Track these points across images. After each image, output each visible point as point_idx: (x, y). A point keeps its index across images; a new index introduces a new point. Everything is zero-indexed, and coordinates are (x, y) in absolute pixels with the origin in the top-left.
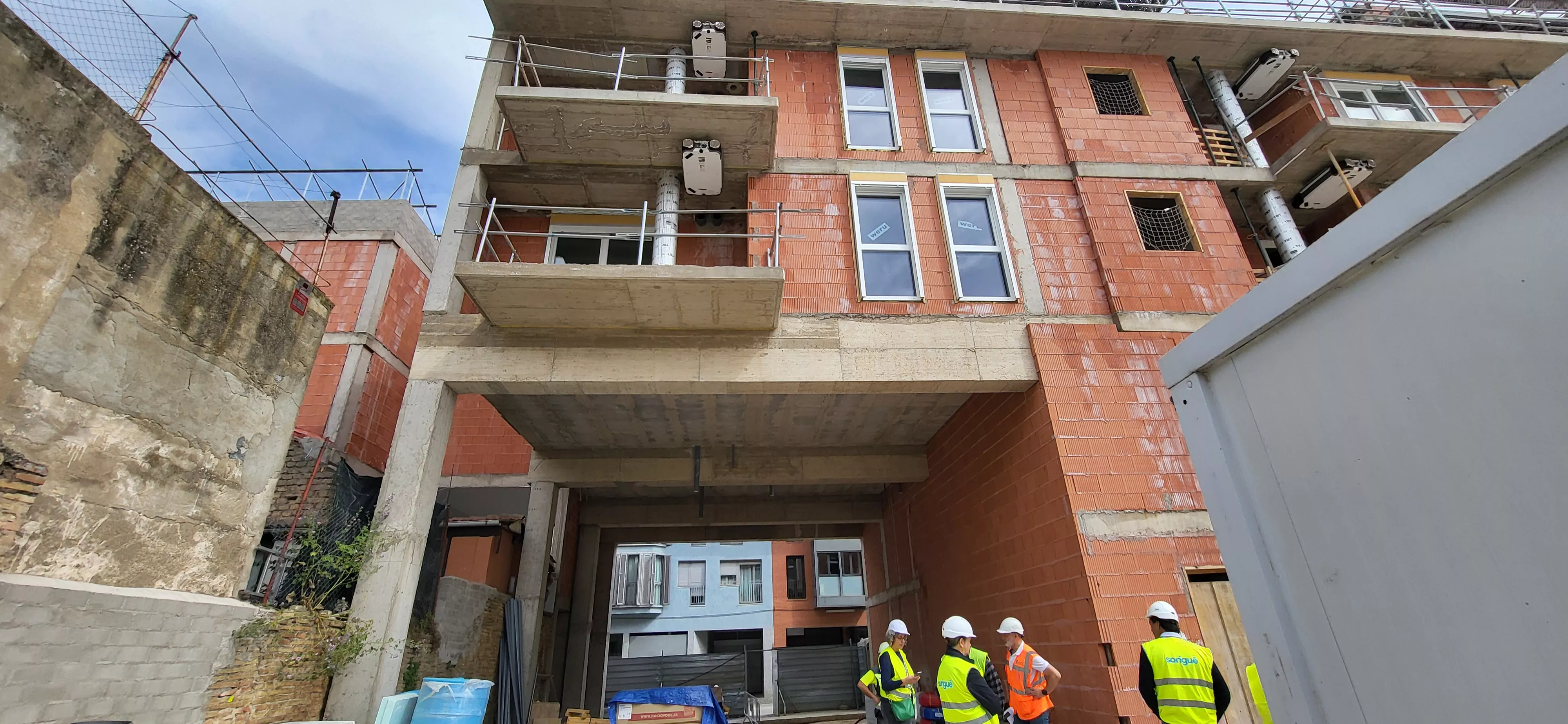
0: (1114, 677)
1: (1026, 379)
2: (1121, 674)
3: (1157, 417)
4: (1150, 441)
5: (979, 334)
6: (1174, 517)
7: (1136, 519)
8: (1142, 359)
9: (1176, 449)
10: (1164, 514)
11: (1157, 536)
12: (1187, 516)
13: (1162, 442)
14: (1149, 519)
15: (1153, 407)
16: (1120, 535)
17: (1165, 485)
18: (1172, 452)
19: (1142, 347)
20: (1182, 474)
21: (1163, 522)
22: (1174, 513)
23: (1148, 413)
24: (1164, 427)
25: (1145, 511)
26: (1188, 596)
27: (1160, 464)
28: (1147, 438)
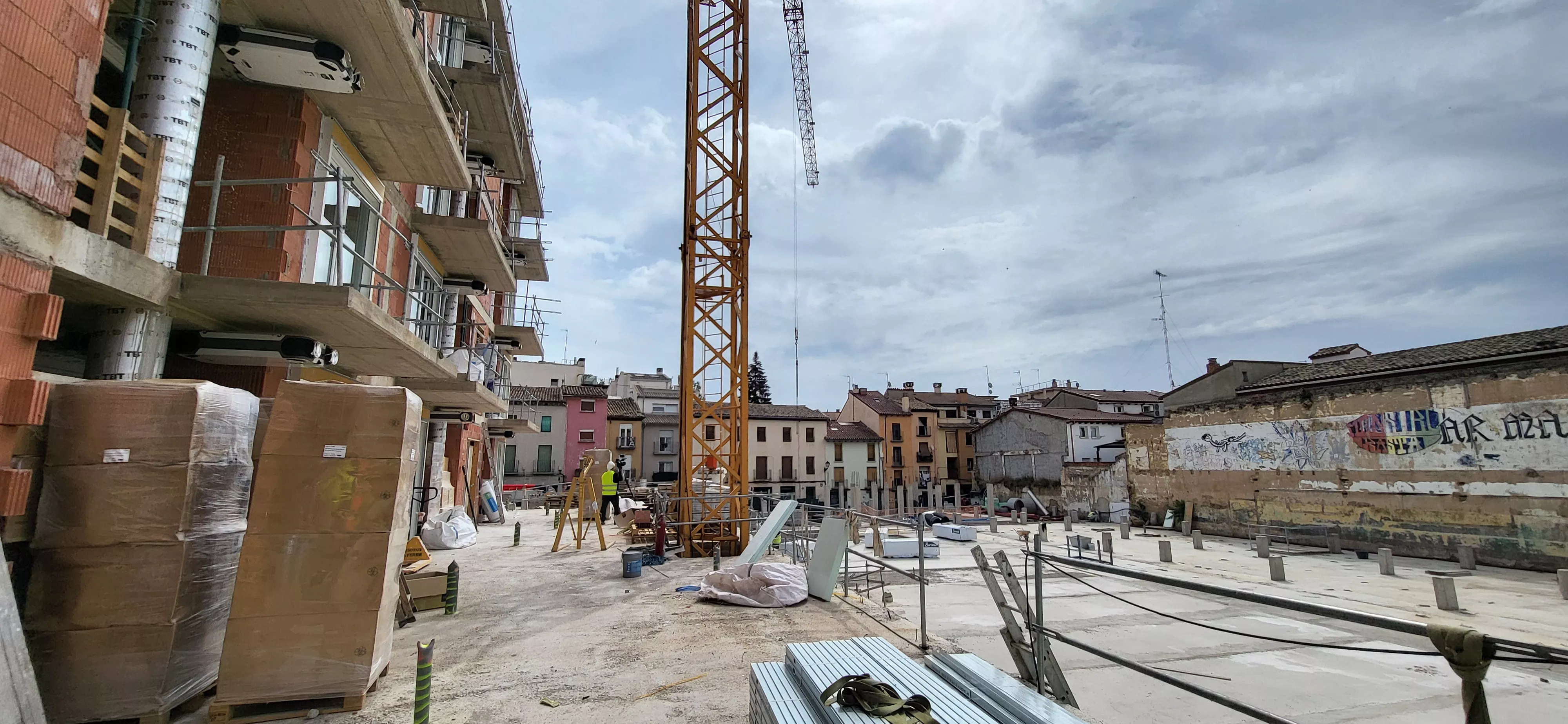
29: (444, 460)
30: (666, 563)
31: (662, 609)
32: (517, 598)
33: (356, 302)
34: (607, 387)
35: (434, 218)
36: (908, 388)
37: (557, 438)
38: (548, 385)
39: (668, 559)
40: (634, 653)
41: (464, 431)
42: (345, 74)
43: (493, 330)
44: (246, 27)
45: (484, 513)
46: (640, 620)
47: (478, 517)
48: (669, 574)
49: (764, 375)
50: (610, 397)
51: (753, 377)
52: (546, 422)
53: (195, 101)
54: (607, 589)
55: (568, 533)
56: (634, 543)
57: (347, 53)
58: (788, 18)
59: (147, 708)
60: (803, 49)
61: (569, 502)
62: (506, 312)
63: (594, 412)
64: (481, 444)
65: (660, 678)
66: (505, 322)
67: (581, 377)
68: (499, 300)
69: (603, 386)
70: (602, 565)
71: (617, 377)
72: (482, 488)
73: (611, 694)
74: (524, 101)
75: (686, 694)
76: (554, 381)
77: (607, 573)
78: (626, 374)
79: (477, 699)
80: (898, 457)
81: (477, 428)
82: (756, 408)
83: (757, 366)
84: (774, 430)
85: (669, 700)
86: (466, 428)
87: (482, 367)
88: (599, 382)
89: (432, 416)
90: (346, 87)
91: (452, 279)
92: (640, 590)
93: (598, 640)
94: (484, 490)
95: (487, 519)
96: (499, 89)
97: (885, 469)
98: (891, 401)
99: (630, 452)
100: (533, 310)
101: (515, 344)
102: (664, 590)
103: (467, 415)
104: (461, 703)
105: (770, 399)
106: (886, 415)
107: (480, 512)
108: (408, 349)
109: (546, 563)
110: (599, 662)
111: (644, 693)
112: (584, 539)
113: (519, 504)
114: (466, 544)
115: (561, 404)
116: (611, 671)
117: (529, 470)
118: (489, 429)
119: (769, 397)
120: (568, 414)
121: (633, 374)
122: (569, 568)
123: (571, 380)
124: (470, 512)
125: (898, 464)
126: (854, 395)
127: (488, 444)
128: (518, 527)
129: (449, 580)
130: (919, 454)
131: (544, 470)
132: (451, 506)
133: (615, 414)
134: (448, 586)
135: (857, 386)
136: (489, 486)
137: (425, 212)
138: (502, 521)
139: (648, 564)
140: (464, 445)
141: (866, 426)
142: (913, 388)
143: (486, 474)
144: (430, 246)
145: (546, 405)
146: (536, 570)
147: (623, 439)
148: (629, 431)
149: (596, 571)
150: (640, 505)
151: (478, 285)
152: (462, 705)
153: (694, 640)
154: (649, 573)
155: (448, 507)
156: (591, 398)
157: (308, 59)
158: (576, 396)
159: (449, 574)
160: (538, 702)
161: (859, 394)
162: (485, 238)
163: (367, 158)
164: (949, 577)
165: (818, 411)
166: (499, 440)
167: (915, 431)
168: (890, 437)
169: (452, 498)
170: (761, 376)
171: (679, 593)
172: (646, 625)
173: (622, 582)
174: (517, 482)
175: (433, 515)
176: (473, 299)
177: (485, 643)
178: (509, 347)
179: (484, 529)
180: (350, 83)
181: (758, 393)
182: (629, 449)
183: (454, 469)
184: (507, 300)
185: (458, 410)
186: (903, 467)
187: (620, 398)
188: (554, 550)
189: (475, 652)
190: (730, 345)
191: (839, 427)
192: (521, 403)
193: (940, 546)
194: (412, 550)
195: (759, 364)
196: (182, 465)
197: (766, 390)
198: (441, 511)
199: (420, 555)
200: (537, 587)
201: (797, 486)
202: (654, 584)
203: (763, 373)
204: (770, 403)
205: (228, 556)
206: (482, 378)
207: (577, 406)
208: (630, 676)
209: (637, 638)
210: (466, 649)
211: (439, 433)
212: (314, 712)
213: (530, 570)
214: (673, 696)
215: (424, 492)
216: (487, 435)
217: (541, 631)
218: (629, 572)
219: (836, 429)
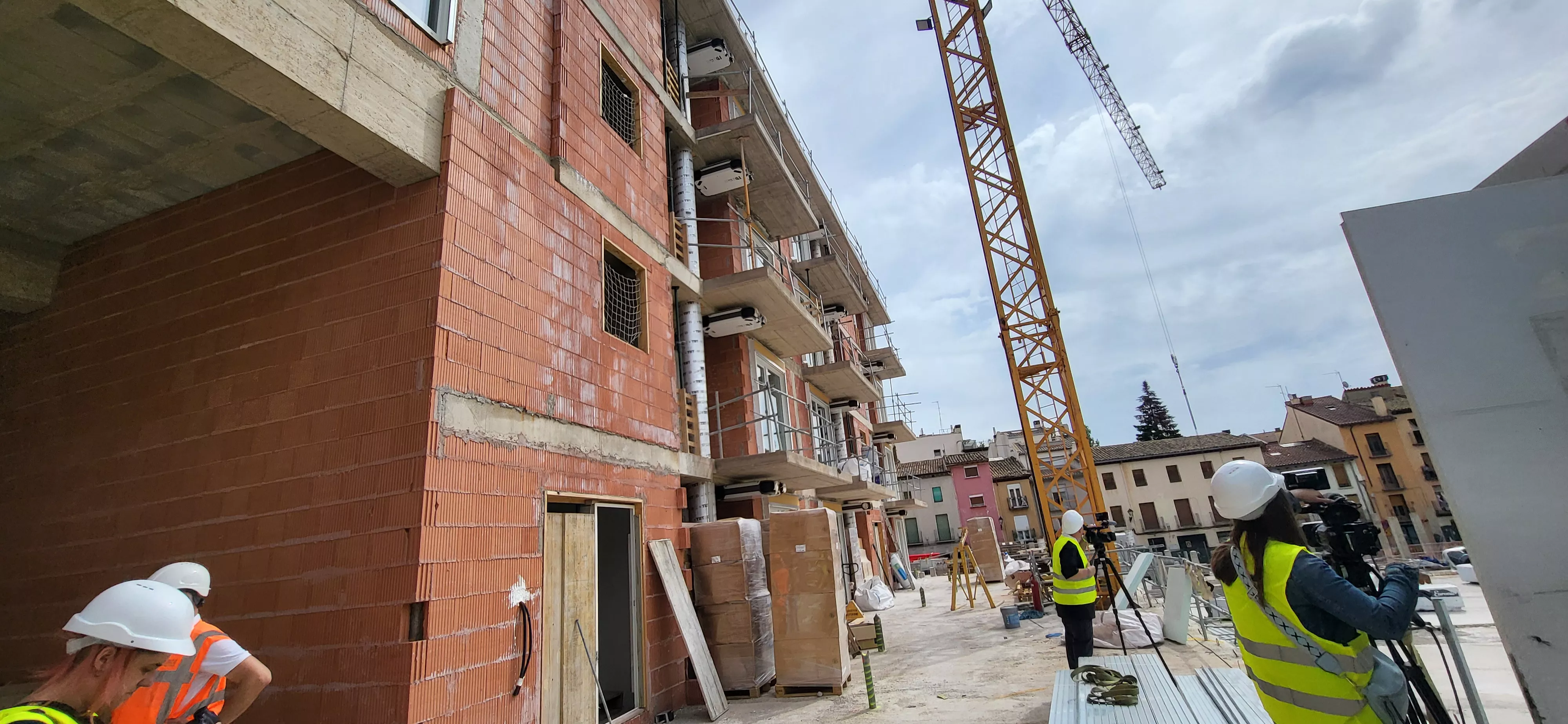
0: (418, 659)
1: (421, 160)
2: (430, 651)
3: (566, 301)
4: (551, 325)
5: (366, 42)
6: (551, 425)
7: (511, 417)
8: (569, 226)
9: (573, 345)
10: (542, 420)
11: (529, 445)
12: (563, 428)
13: (563, 331)
14: (526, 421)
15: (564, 286)
16: (487, 435)
17: (554, 383)
18: (569, 347)
19: (572, 213)
20: (572, 376)
21: (539, 429)
22: (552, 421)
23: (559, 291)
24: (568, 316)
25: (525, 410)
26: (541, 529)
27: (555, 356)
28: (550, 320)
29: (859, 541)
30: (1045, 617)
31: (1030, 650)
32: (924, 643)
33: (791, 458)
34: (987, 449)
35: (816, 369)
36: (1380, 384)
37: (950, 506)
38: (932, 457)
39: (1047, 614)
40: (1001, 675)
41: (868, 516)
42: (757, 320)
43: (871, 429)
44: (711, 314)
45: (898, 582)
46: (1010, 656)
47: (894, 585)
48: (1045, 625)
49: (1162, 405)
50: (990, 460)
51: (1149, 409)
52: (937, 493)
53: (702, 368)
54: (991, 636)
55: (961, 595)
56: (1021, 601)
57: (756, 310)
58: (1074, 49)
59: (751, 685)
60: (1100, 66)
61: (956, 569)
62: (879, 413)
63: (978, 477)
64: (883, 524)
65: (1015, 689)
66: (880, 421)
67: (960, 443)
68: (871, 405)
69: (984, 449)
70: (989, 620)
71: (995, 436)
72: (892, 561)
73: (980, 695)
74: (855, 244)
75: (1031, 697)
76: (937, 452)
77: (994, 625)
78: (1003, 433)
79: (901, 693)
80: (1389, 477)
81: (877, 512)
82: (1158, 445)
83: (1150, 397)
84: (1189, 467)
85: (1018, 699)
86: (869, 513)
87: (868, 467)
88: (978, 445)
89: (844, 509)
90: (759, 325)
91: (835, 403)
92: (1017, 637)
93: (977, 667)
94: (893, 562)
95: (901, 587)
96: (837, 263)
97: (1372, 495)
98: (1355, 405)
99: (1024, 512)
100: (898, 405)
101: (891, 436)
102: (1036, 637)
103: (867, 505)
104: (892, 695)
105: (1178, 431)
106: (1351, 425)
107: (894, 581)
108: (821, 474)
109: (947, 619)
110: (975, 679)
111: (1002, 695)
112: (975, 599)
113: (927, 573)
114: (887, 607)
115: (946, 473)
116: (983, 684)
117: (932, 540)
118: (887, 510)
119: (1176, 429)
120: (954, 483)
121: (1010, 433)
122: (963, 622)
123: (952, 449)
124: (887, 582)
125: (1391, 486)
126: (1294, 407)
127: (888, 524)
128: (922, 592)
129: (876, 628)
130: (1427, 468)
131: (945, 538)
132: (871, 577)
133: (1000, 476)
134: (876, 632)
135: (1294, 396)
136: (896, 558)
137: (809, 366)
138: (913, 588)
139: (1028, 618)
140: (870, 527)
141: (1323, 444)
142: (1389, 382)
143: (892, 548)
144: (816, 386)
145: (933, 476)
146: (938, 624)
147: (1014, 499)
148: (1017, 490)
149: (984, 624)
150: (1026, 566)
151: (853, 403)
152: (893, 695)
153: (1048, 668)
154: (1027, 625)
155: (869, 577)
156: (973, 463)
157: (740, 320)
158: (958, 465)
159: (875, 624)
160: (936, 696)
161: (1303, 404)
162: (850, 372)
163: (772, 350)
164: (1477, 635)
165: (1244, 436)
166: (897, 518)
167: (1407, 441)
168: (1366, 452)
169: (870, 570)
170: (1158, 407)
171: (1048, 639)
172: (1014, 659)
173: (1005, 633)
174: (925, 551)
175: (860, 584)
176: (853, 412)
177: (904, 667)
178: (887, 440)
179: (900, 595)
180: (760, 323)
181: (1159, 426)
182: (1022, 509)
183: (866, 546)
184: (878, 404)
185: (860, 502)
186: (1402, 490)
187: (1001, 459)
188: (953, 609)
189: (898, 671)
190: (1066, 410)
191: (1282, 450)
192: (910, 478)
193: (1461, 594)
194: (851, 611)
195: (1152, 394)
196: (740, 562)
197: (1169, 422)
198: (865, 581)
199: (857, 614)
200: (938, 636)
201: (1166, 536)
202: (1031, 632)
203: (1160, 403)
204: (1179, 436)
205: (765, 609)
206: (870, 476)
207: (961, 473)
208: (994, 687)
209: (1005, 667)
210: (893, 670)
211: (850, 520)
212: (820, 693)
213: (933, 624)
214: (1021, 698)
215: (850, 567)
216: (886, 516)
217: (940, 662)
218: (1009, 623)
219: (1278, 454)
